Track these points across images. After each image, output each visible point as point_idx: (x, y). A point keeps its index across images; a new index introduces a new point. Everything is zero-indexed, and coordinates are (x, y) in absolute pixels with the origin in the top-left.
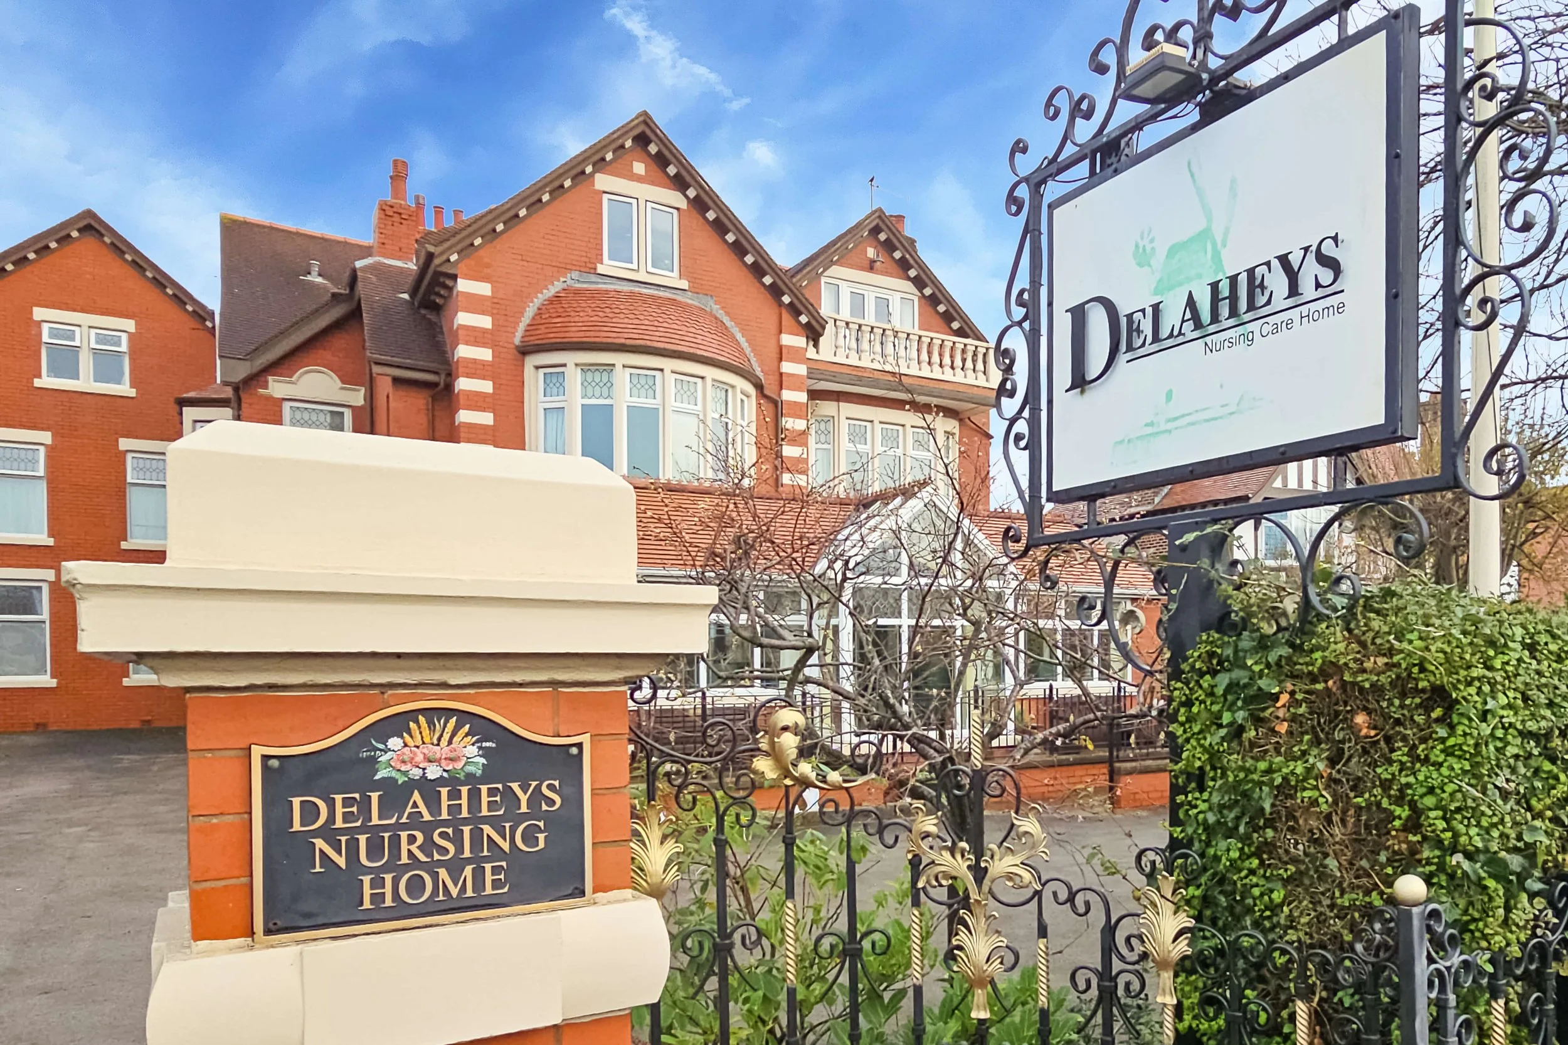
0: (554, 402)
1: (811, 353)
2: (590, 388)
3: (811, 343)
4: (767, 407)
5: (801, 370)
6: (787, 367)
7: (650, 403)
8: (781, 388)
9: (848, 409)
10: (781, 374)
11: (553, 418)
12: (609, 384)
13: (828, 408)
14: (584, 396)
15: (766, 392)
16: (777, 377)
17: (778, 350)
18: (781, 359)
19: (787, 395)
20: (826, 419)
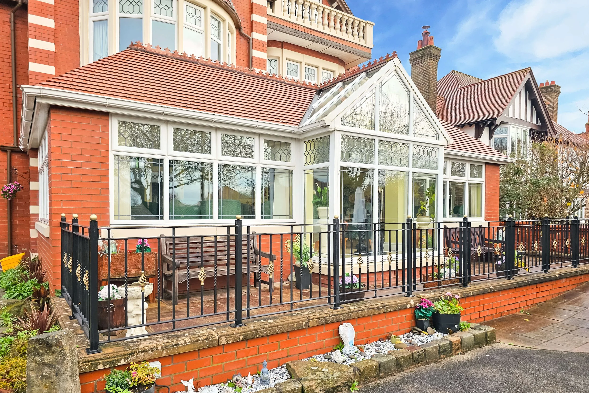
0: (100, 15)
1: (269, 11)
2: (125, 6)
3: (269, 6)
4: (243, 42)
5: (264, 20)
6: (255, 17)
7: (169, 19)
8: (252, 31)
9: (288, 53)
10: (252, 22)
11: (99, 29)
12: (139, 4)
13: (276, 51)
14: (122, 11)
15: (243, 32)
16: (249, 24)
17: (249, 7)
18: (251, 13)
19: (255, 36)
20: (274, 59)
